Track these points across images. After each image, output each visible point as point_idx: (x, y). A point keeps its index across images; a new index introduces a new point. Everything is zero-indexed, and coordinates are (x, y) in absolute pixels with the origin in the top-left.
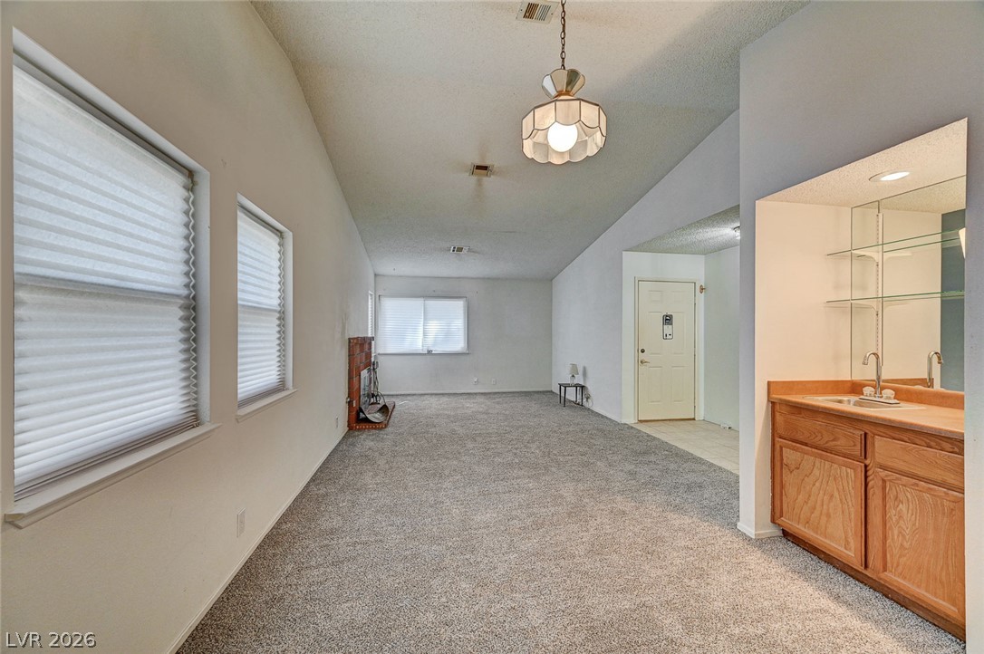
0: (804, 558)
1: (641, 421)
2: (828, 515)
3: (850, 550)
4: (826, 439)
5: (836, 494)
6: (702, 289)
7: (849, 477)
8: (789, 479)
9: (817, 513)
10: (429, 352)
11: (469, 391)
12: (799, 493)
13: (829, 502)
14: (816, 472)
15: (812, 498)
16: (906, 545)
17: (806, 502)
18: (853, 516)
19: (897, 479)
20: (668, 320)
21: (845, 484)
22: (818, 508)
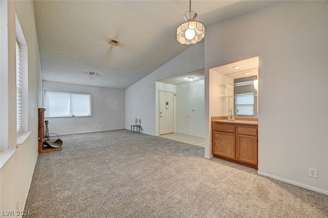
0: (221, 161)
1: (160, 135)
2: (227, 148)
3: (232, 155)
4: (226, 130)
5: (229, 143)
6: (175, 95)
7: (231, 138)
8: (217, 141)
9: (224, 148)
10: (73, 116)
11: (93, 132)
12: (219, 144)
13: (227, 145)
14: (224, 138)
15: (223, 145)
16: (244, 151)
17: (221, 146)
18: (233, 147)
19: (243, 136)
20: (167, 103)
21: (231, 140)
22: (224, 147)
